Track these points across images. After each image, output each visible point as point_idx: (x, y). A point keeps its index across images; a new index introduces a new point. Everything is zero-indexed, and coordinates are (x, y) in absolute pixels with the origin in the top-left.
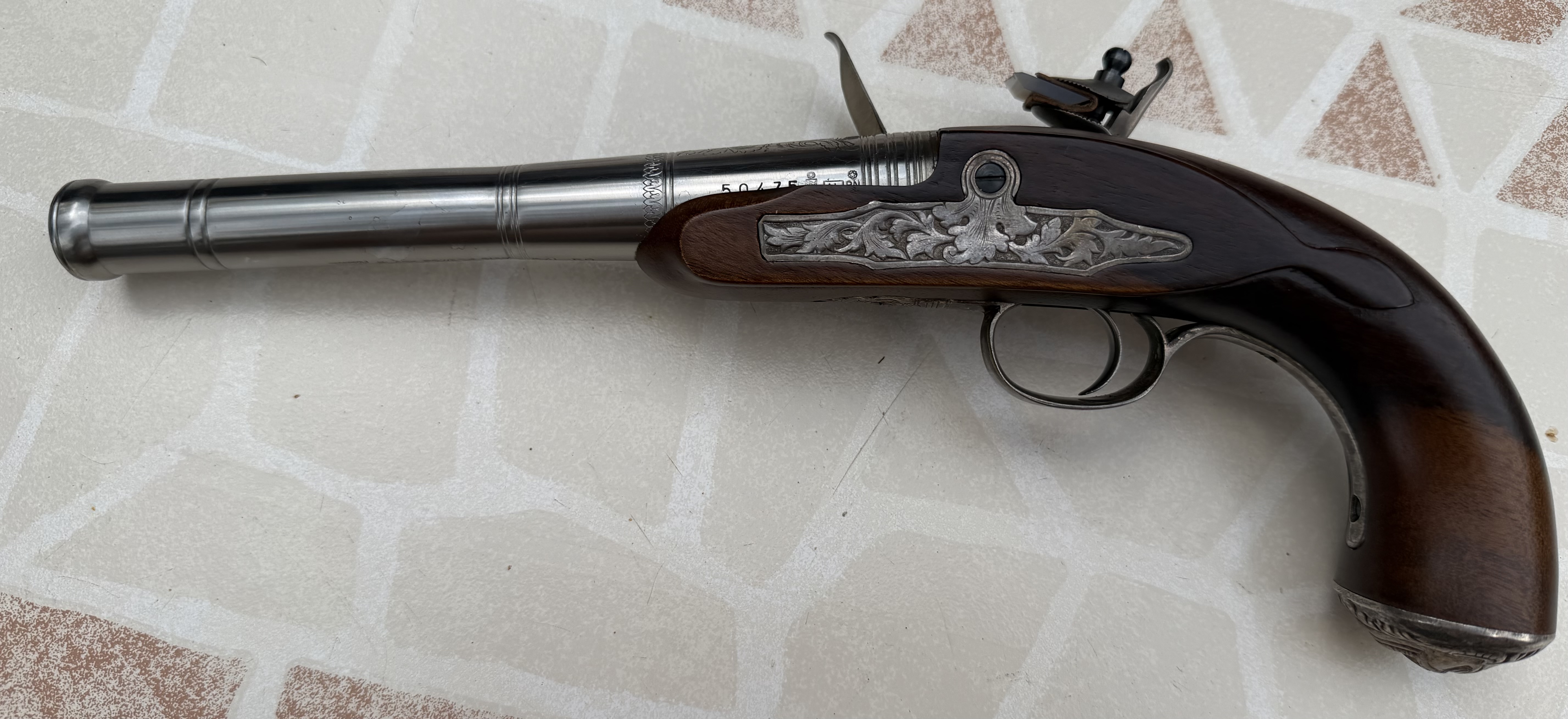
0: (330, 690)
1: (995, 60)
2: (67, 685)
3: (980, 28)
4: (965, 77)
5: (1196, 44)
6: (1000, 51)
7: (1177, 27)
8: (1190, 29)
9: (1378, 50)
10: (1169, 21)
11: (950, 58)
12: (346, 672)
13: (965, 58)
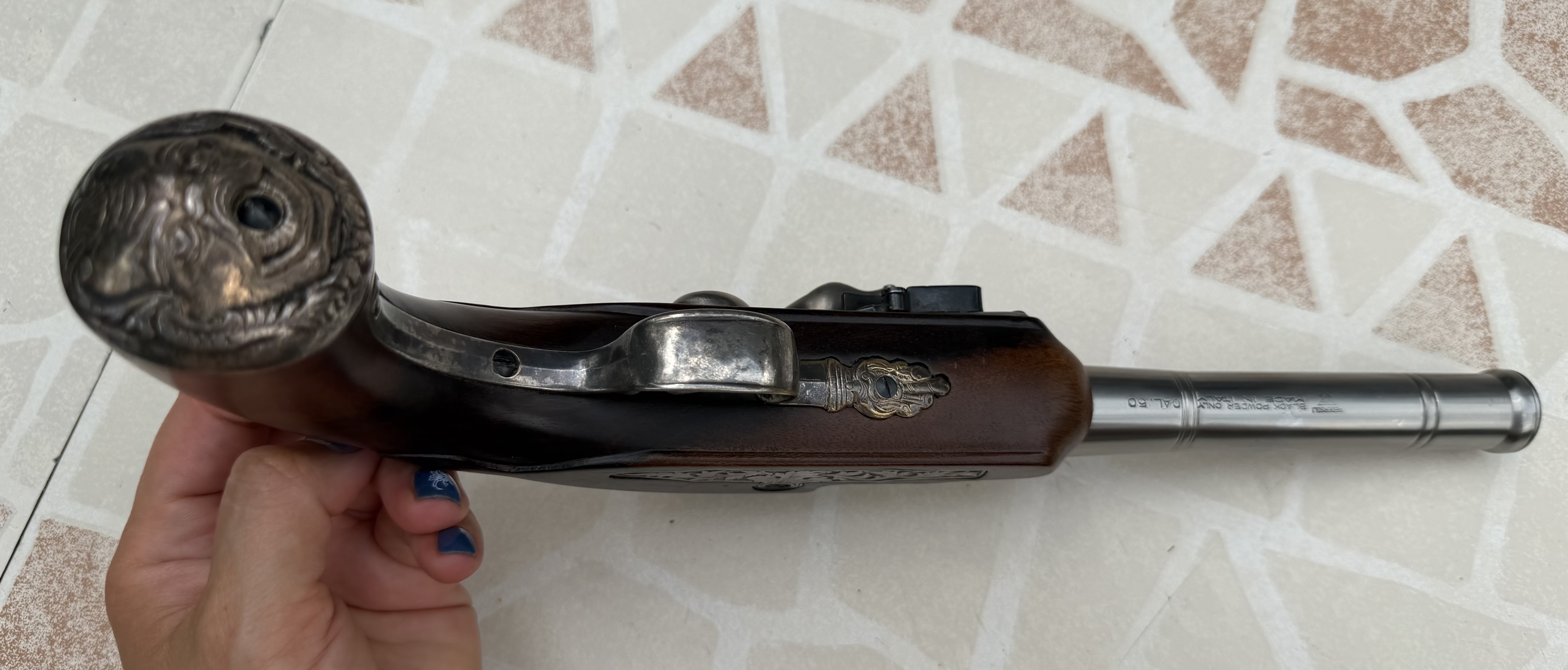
1: (1295, 283)
3: (1284, 252)
4: (1267, 295)
5: (1481, 285)
6: (1301, 275)
7: (1464, 268)
8: (1477, 270)
10: (1457, 261)
11: (1255, 276)
13: (1269, 278)
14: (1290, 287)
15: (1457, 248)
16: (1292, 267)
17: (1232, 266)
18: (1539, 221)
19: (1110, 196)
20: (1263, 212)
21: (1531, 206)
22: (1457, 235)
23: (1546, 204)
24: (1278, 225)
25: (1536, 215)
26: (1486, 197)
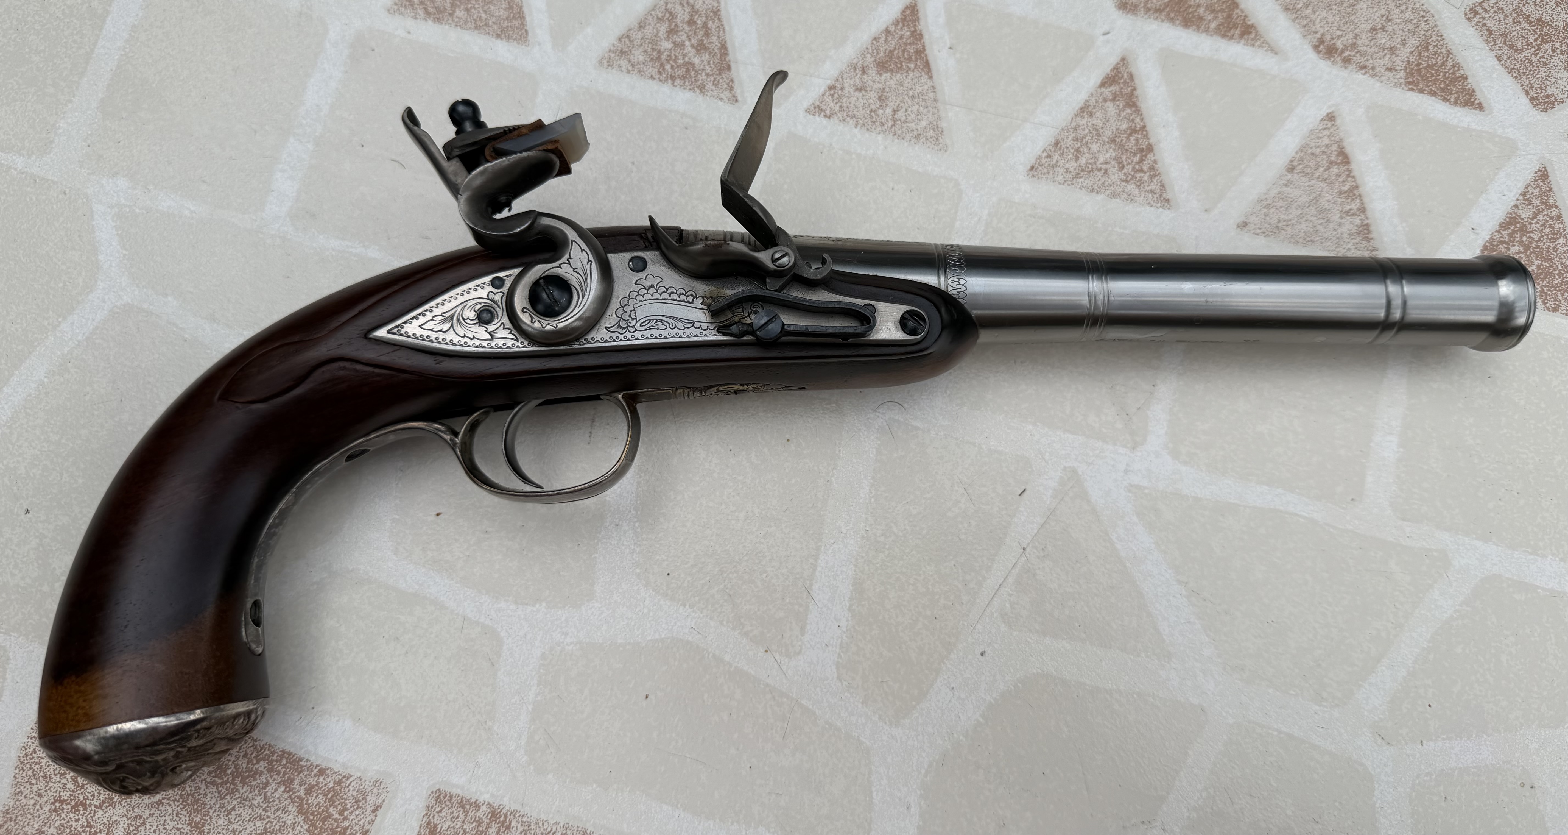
0: (471, 814)
1: (1146, 178)
2: (214, 800)
3: (1131, 144)
4: (1114, 195)
5: (1353, 166)
6: (1152, 168)
7: (1334, 147)
8: (1348, 150)
9: (1543, 175)
10: (1326, 141)
11: (1100, 174)
12: (485, 797)
13: (1115, 176)
14: (1140, 184)
15: (1325, 126)
16: (1141, 161)
17: (1072, 165)
18: (1412, 90)
19: (931, 95)
20: (1105, 100)
21: (1402, 74)
22: (1323, 113)
23: (1419, 70)
24: (1123, 114)
25: (1410, 83)
26: (1353, 67)
